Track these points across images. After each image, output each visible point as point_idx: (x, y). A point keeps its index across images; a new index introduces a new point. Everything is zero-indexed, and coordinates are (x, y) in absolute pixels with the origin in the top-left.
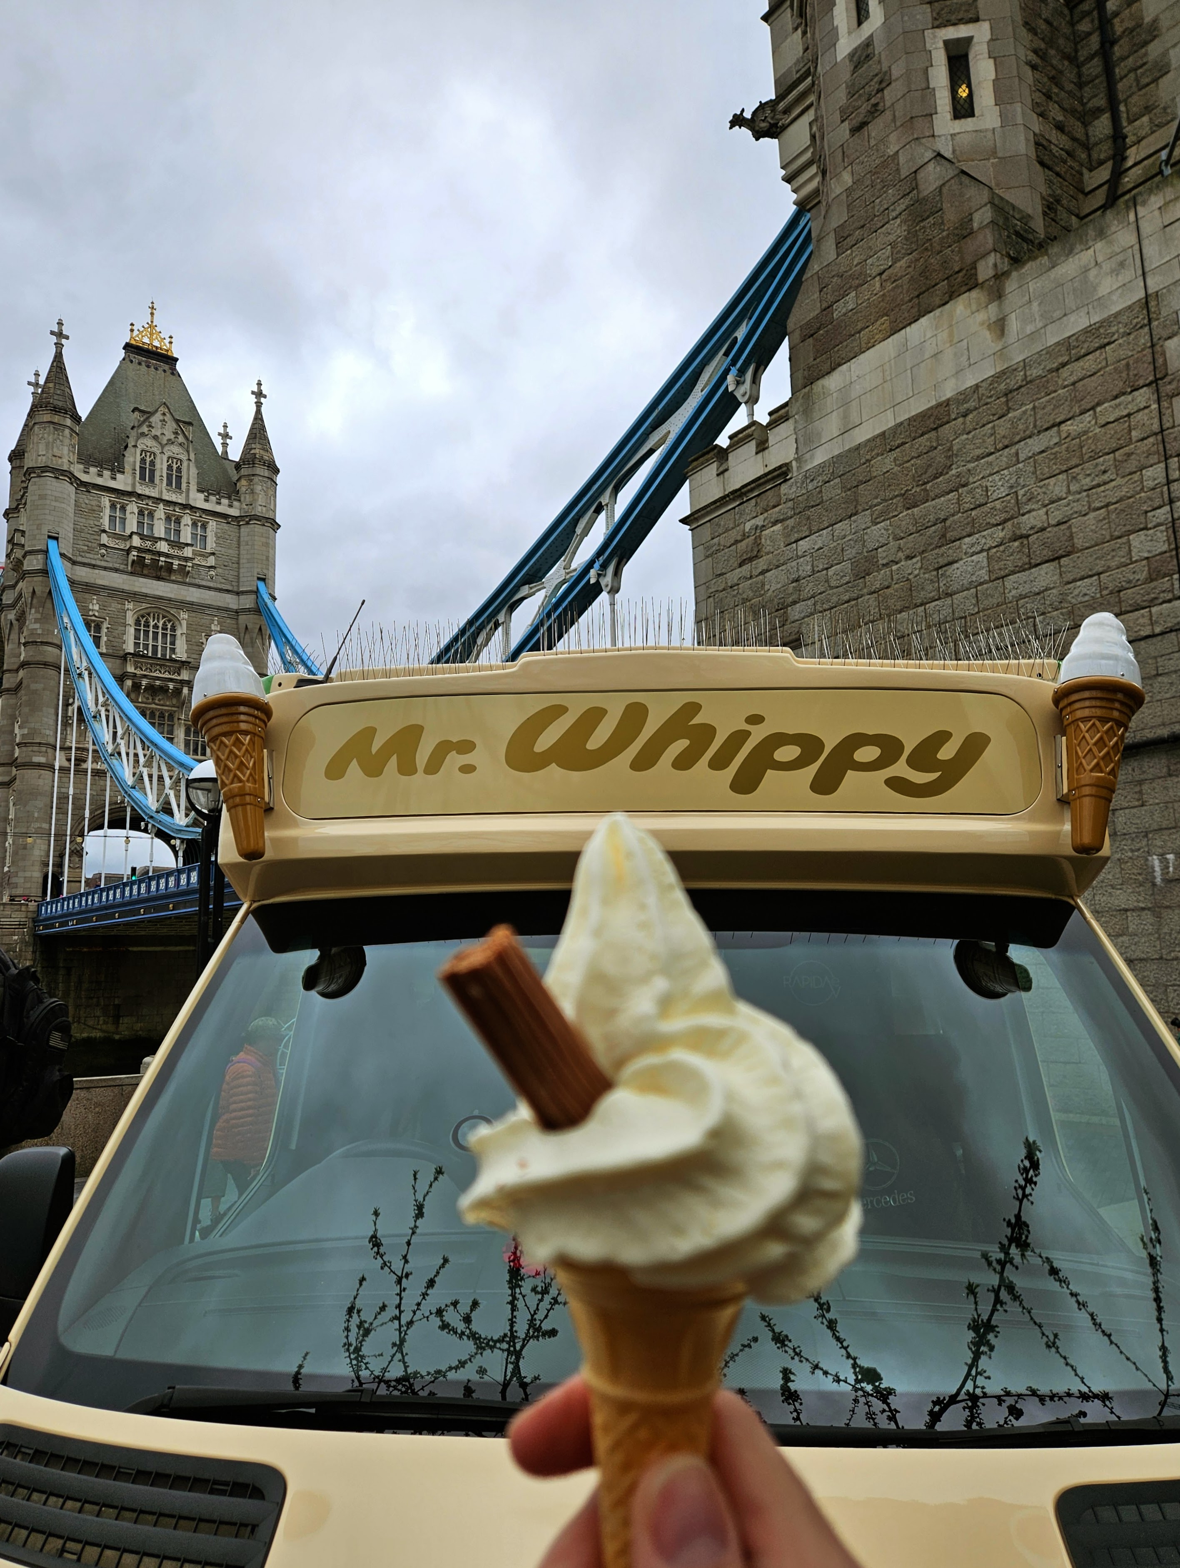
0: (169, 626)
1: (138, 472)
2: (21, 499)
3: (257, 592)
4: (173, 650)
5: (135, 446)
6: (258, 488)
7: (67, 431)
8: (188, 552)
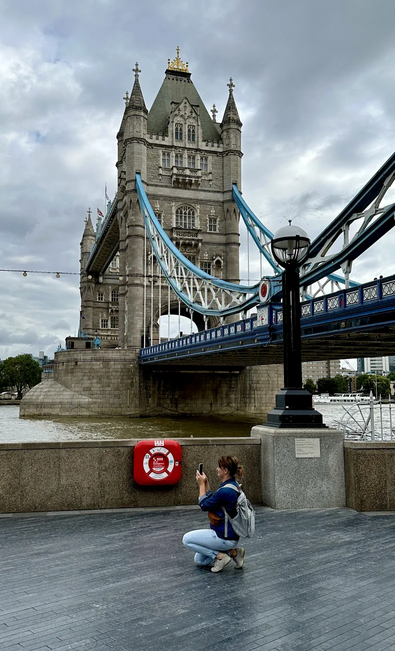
0: (191, 213)
1: (174, 135)
2: (123, 157)
3: (232, 191)
4: (193, 225)
5: (173, 122)
6: (232, 136)
7: (142, 118)
8: (199, 173)
